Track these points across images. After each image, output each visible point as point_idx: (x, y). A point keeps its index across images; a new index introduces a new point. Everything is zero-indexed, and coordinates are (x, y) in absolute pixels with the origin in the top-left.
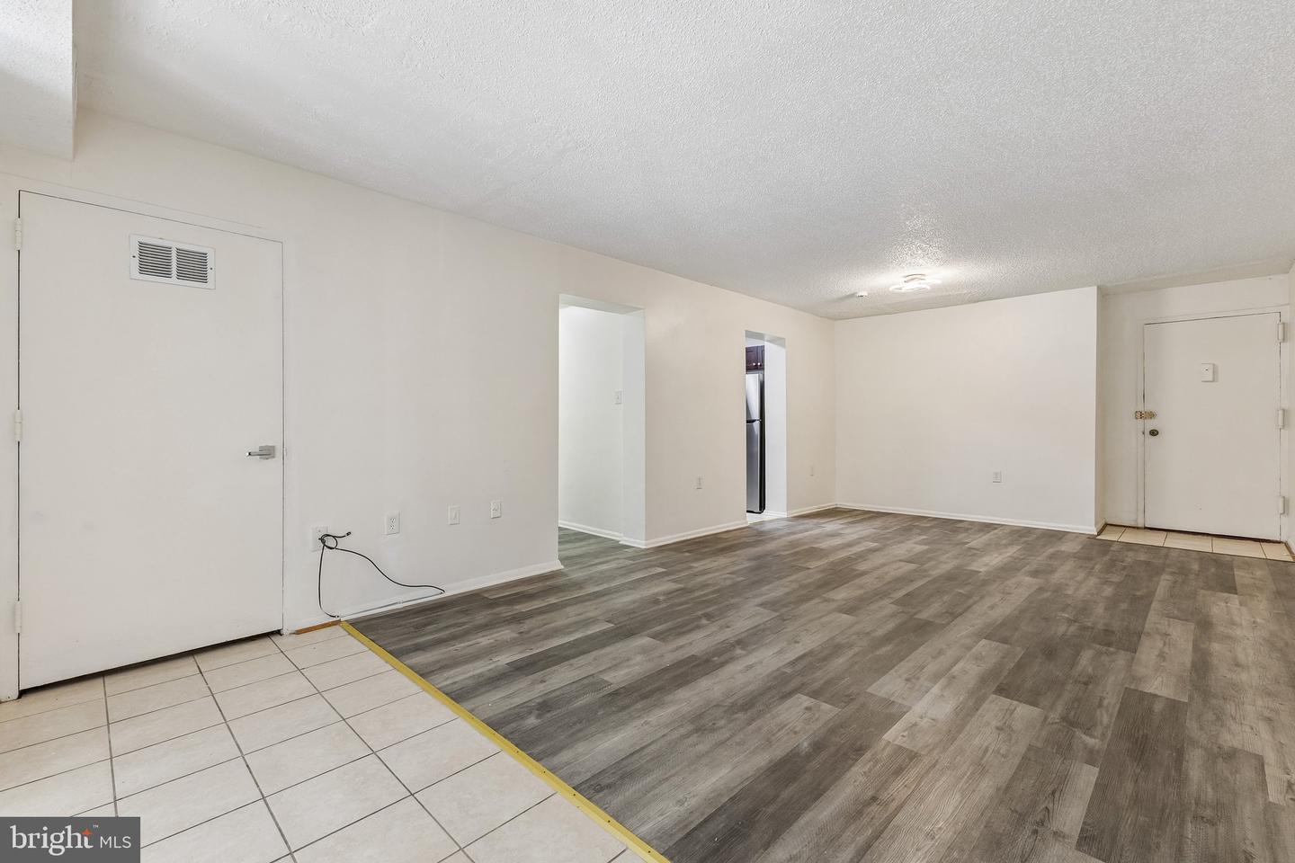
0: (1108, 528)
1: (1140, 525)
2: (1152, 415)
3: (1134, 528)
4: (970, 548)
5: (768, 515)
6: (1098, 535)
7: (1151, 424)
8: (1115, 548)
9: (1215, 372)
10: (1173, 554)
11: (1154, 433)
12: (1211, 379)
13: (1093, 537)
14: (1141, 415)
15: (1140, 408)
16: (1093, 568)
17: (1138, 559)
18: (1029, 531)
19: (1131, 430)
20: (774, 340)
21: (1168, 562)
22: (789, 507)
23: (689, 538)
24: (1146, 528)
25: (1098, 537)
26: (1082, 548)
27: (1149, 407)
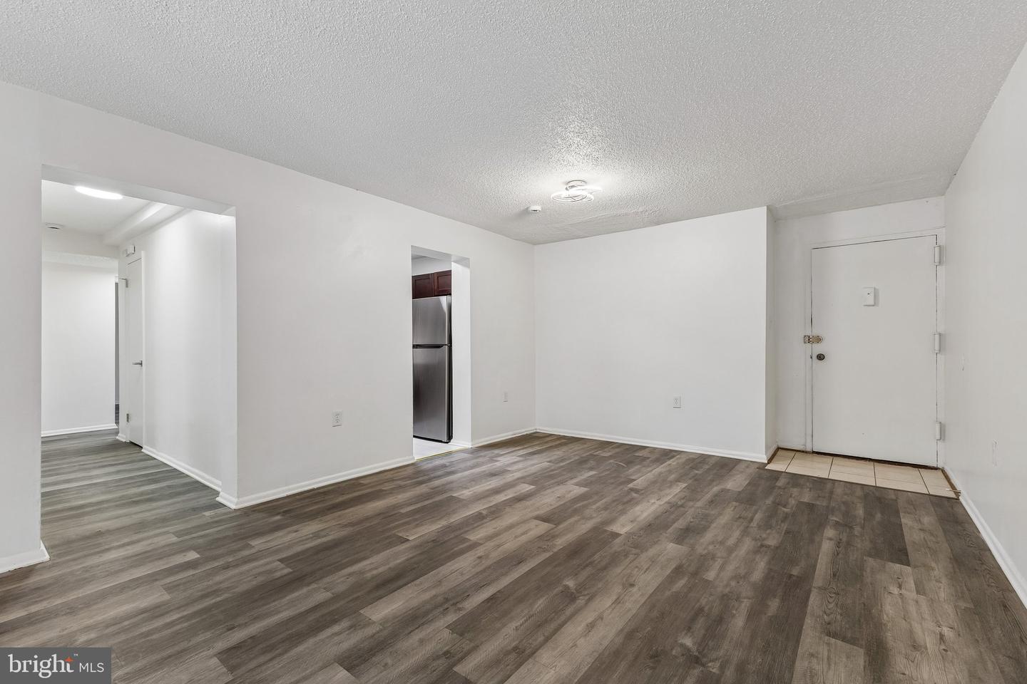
0: (780, 453)
1: (809, 449)
2: (818, 340)
3: (803, 452)
4: (632, 490)
5: (456, 445)
6: (770, 461)
7: (818, 348)
8: (782, 482)
9: (876, 297)
10: (839, 491)
11: (821, 357)
12: (872, 303)
13: (762, 467)
14: (810, 340)
15: (809, 333)
16: (752, 520)
17: (802, 500)
18: (704, 458)
19: (799, 354)
20: (463, 261)
21: (833, 504)
22: (474, 437)
23: (315, 486)
24: (814, 452)
25: (768, 467)
26: (749, 484)
27: (816, 332)
